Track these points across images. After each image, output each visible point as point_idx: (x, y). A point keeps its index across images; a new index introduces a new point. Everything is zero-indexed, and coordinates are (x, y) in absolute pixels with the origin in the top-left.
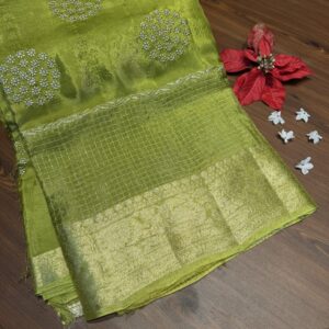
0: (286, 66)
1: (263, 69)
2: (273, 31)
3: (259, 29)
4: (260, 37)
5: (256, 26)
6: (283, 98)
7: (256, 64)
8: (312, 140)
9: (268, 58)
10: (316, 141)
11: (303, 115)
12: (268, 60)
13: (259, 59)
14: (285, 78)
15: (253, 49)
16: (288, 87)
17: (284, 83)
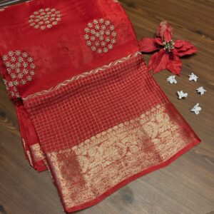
0: (181, 47)
1: (167, 49)
2: (172, 26)
3: (164, 25)
5: (162, 23)
6: (180, 67)
7: (163, 47)
8: (200, 93)
9: (170, 42)
10: (202, 93)
11: (193, 77)
12: (170, 44)
13: (164, 43)
14: (181, 55)
15: (160, 37)
16: (183, 60)
17: (181, 58)
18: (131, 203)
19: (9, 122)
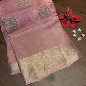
0: (75, 18)
1: (69, 18)
2: (72, 9)
4: (69, 11)
5: (67, 8)
6: (75, 26)
8: (82, 36)
9: (71, 16)
10: (83, 36)
11: (80, 30)
13: (68, 16)
15: (67, 13)
17: (75, 22)
18: (54, 80)
19: (3, 46)
